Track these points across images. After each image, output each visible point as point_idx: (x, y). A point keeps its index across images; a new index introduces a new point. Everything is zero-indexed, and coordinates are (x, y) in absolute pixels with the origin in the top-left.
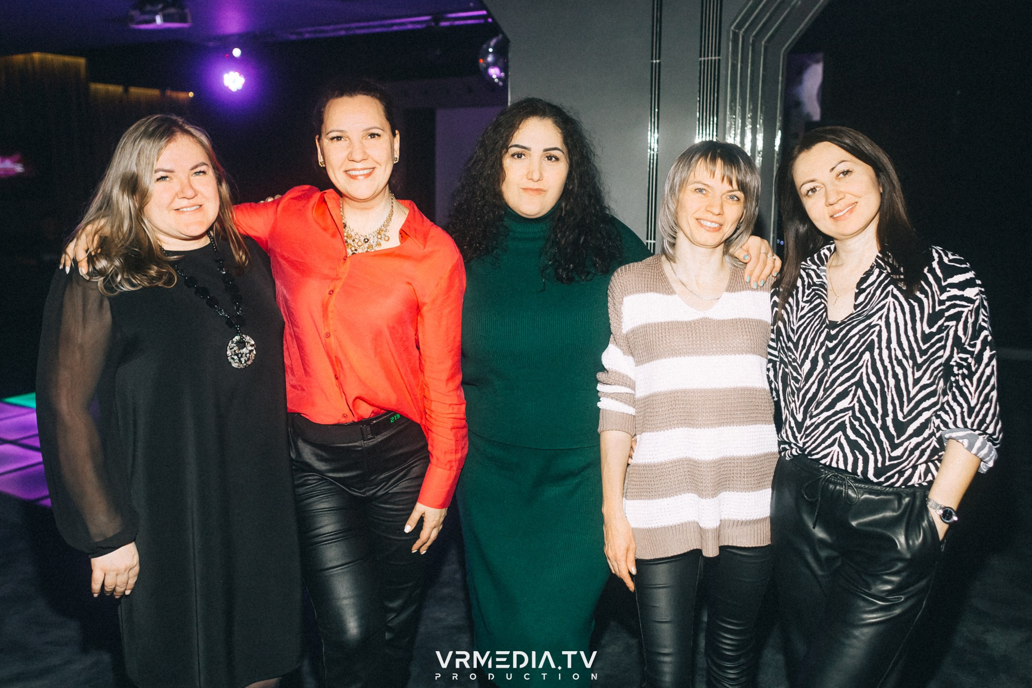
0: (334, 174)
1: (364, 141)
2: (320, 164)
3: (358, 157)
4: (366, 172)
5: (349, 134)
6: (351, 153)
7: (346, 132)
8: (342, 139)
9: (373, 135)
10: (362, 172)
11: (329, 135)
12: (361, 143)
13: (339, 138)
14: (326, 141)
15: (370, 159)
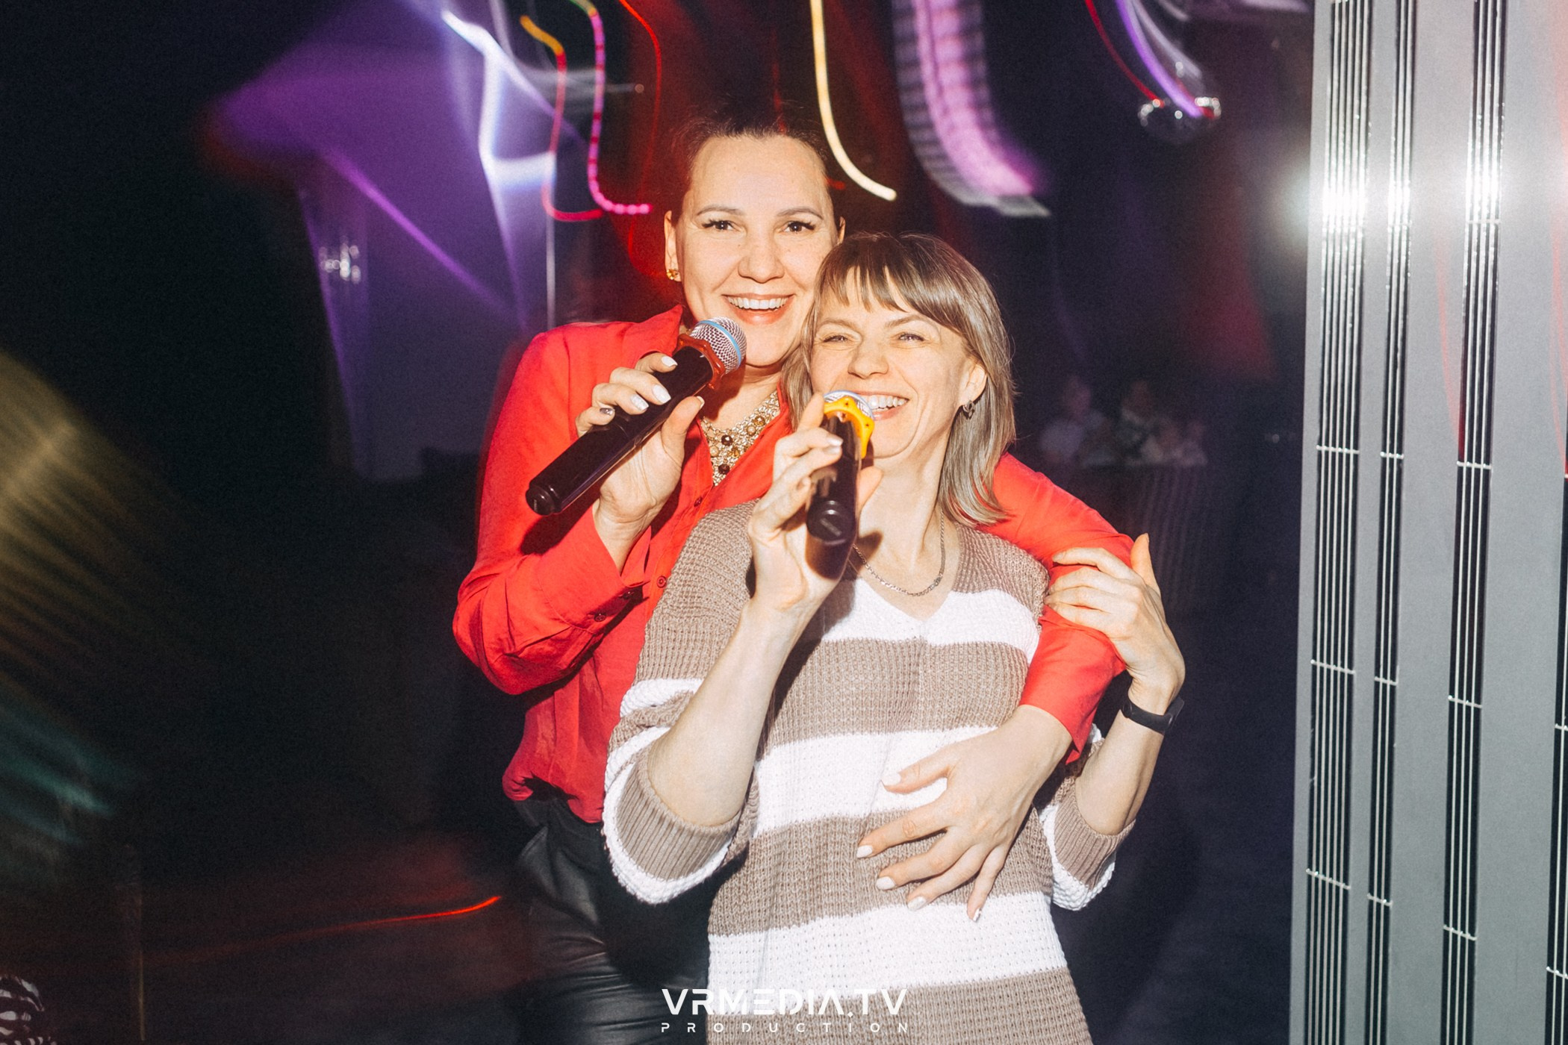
0: (702, 299)
1: (777, 236)
2: (669, 275)
3: (762, 271)
4: (773, 303)
5: (748, 218)
6: (747, 260)
7: (741, 214)
8: (729, 227)
9: (796, 226)
10: (765, 304)
11: (703, 215)
12: (772, 240)
13: (722, 225)
14: (691, 228)
15: (786, 276)
